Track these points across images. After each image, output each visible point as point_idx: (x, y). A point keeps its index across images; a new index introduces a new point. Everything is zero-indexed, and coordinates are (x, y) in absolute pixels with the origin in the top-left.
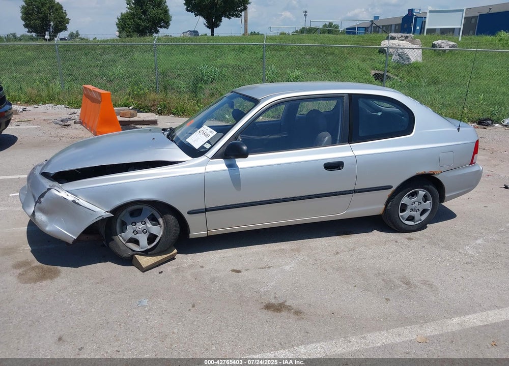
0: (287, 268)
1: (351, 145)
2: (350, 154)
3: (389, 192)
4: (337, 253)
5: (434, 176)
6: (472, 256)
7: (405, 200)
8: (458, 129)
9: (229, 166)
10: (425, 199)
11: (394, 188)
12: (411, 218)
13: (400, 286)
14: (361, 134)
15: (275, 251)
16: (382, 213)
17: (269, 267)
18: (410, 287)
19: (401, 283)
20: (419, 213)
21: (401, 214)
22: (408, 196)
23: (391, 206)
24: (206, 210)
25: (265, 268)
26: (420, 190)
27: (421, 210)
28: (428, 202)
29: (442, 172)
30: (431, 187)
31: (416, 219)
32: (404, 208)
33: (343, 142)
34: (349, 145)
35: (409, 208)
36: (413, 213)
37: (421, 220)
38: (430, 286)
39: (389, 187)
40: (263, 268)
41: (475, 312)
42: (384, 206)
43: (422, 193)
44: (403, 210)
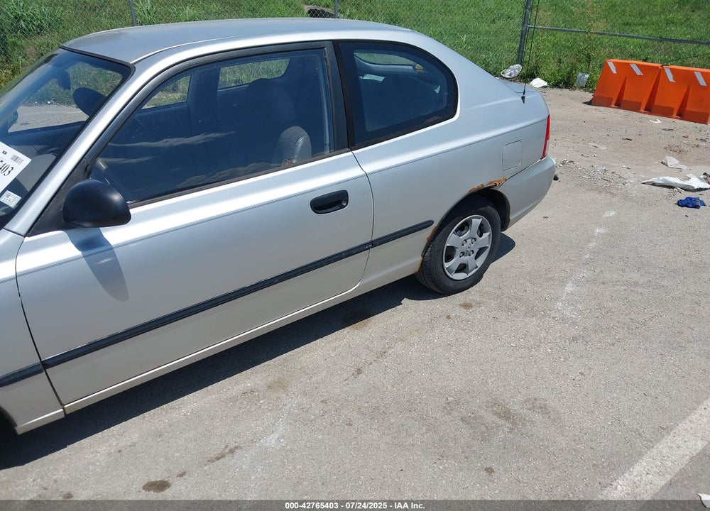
0: (271, 441)
1: (355, 152)
2: (355, 172)
3: (428, 232)
4: (359, 371)
5: (495, 188)
6: (574, 323)
7: (452, 240)
8: (523, 98)
9: (81, 246)
10: (481, 230)
11: (435, 224)
12: (463, 268)
13: (498, 426)
14: (370, 127)
15: (234, 399)
16: (417, 271)
17: (232, 451)
18: (514, 423)
19: (495, 419)
20: (473, 256)
21: (446, 265)
22: (456, 231)
23: (430, 255)
24: (46, 365)
25: (223, 456)
26: (473, 218)
27: (476, 251)
28: (485, 235)
29: (506, 180)
30: (490, 209)
31: (470, 267)
32: (450, 254)
33: (338, 147)
34: (350, 153)
35: (458, 252)
36: (465, 259)
37: (477, 267)
38: (544, 409)
39: (429, 223)
40: (218, 459)
41: (640, 455)
42: (420, 258)
43: (476, 222)
44: (449, 258)
